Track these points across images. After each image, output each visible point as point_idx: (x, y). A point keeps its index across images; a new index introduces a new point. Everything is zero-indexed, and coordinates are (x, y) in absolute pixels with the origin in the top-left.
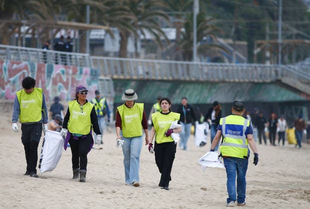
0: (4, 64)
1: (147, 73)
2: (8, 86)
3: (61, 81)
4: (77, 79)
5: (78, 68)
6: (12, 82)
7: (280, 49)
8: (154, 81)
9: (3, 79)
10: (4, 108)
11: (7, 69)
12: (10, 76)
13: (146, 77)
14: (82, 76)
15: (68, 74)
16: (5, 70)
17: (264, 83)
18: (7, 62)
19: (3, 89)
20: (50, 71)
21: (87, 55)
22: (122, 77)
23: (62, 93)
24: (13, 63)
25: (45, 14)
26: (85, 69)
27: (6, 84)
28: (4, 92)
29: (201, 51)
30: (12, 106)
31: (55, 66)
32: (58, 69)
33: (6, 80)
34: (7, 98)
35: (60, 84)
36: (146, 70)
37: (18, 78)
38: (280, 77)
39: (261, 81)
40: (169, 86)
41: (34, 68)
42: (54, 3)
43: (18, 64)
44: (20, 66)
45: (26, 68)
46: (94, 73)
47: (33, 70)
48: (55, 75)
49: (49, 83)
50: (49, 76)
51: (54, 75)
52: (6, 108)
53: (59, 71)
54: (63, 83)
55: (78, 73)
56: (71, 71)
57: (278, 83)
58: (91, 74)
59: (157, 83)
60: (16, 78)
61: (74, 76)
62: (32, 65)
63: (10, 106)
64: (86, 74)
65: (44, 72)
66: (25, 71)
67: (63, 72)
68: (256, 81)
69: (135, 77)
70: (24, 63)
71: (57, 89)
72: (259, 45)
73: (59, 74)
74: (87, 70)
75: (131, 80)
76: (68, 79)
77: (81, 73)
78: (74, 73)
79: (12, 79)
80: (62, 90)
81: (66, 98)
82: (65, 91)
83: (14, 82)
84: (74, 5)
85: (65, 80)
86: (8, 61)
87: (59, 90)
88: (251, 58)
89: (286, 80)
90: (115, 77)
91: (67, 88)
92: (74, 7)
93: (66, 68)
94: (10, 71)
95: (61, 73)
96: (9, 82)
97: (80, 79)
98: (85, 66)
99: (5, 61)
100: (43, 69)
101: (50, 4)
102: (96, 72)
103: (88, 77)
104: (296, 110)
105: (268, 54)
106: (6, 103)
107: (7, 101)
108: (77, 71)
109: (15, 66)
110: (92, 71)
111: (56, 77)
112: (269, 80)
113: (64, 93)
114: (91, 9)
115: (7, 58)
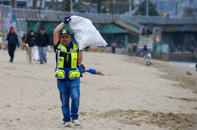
1: (46, 18)
4: (4, 20)
5: (5, 14)
7: (114, 7)
8: (49, 22)
13: (46, 20)
14: (7, 18)
17: (106, 24)
21: (10, 6)
22: (32, 19)
26: (8, 14)
29: (75, 7)
36: (45, 16)
38: (114, 21)
39: (105, 22)
55: (5, 16)
56: (0, 15)
57: (113, 24)
59: (52, 23)
61: (2, 18)
64: (9, 17)
68: (102, 22)
69: (39, 20)
72: (104, 5)
74: (10, 14)
75: (37, 21)
77: (6, 16)
78: (2, 16)
88: (99, 11)
89: (118, 22)
90: (29, 19)
97: (6, 20)
98: (9, 12)
102: (15, 16)
103: (10, 19)
104: (122, 37)
105: (108, 10)
110: (13, 16)
112: (109, 22)
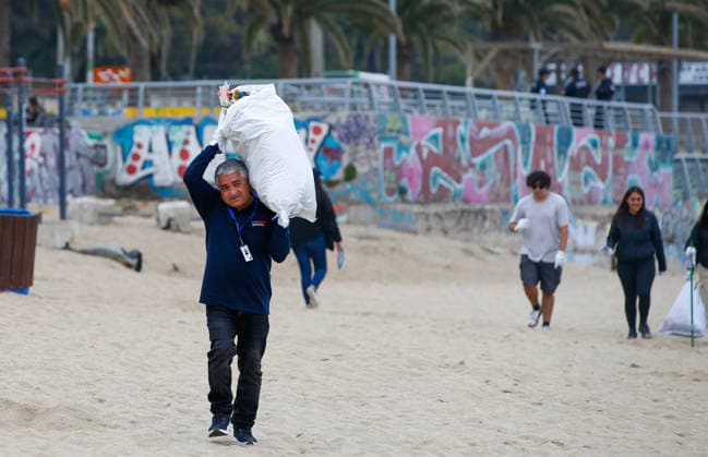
0: (461, 128)
2: (470, 175)
3: (590, 161)
4: (626, 158)
5: (629, 135)
6: (478, 167)
9: (459, 160)
10: (458, 223)
11: (467, 137)
12: (475, 153)
14: (638, 151)
15: (605, 147)
16: (463, 140)
18: (466, 123)
19: (459, 180)
20: (565, 140)
21: (648, 107)
23: (592, 188)
24: (480, 126)
25: (585, 30)
26: (643, 137)
27: (466, 170)
28: (459, 187)
30: (476, 217)
31: (575, 131)
32: (583, 138)
33: (464, 162)
34: (466, 201)
35: (587, 169)
37: (492, 158)
41: (529, 135)
42: (604, 10)
43: (491, 126)
44: (496, 131)
45: (510, 134)
46: (664, 146)
47: (527, 139)
48: (576, 151)
49: (562, 168)
50: (562, 152)
51: (573, 149)
52: (463, 222)
53: (585, 142)
54: (595, 167)
55: (629, 144)
56: (611, 142)
58: (659, 147)
60: (489, 158)
61: (620, 152)
62: (525, 129)
63: (472, 216)
64: (647, 146)
65: (551, 144)
66: (508, 142)
67: (594, 144)
70: (506, 125)
71: (582, 180)
73: (584, 148)
74: (648, 137)
76: (605, 159)
77: (635, 144)
78: (620, 145)
79: (478, 160)
80: (591, 183)
81: (601, 198)
82: (600, 185)
83: (483, 166)
84: (646, 13)
85: (599, 161)
86: (470, 121)
87: (586, 181)
91: (603, 178)
92: (646, 18)
93: (600, 135)
94: (473, 141)
95: (589, 145)
96: (472, 165)
97: (634, 159)
98: (644, 129)
99: (462, 120)
100: (548, 139)
101: (597, 12)
102: (668, 142)
103: (652, 154)
106: (463, 212)
107: (467, 207)
108: (626, 141)
109: (485, 132)
110: (659, 141)
111: (579, 155)
113: (598, 189)
114: (682, 19)
115: (469, 115)
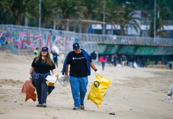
0: (31, 35)
2: (32, 44)
3: (60, 42)
4: (68, 42)
11: (32, 37)
15: (63, 40)
19: (30, 45)
20: (54, 38)
31: (57, 36)
32: (58, 38)
33: (31, 42)
35: (59, 44)
37: (38, 41)
40: (133, 47)
41: (46, 37)
43: (38, 35)
45: (42, 37)
49: (53, 44)
51: (56, 40)
54: (61, 44)
55: (69, 39)
56: (65, 39)
58: (75, 40)
61: (66, 41)
64: (72, 40)
70: (41, 35)
73: (58, 40)
74: (73, 38)
79: (35, 41)
81: (62, 50)
82: (62, 47)
83: (36, 43)
85: (62, 42)
86: (33, 34)
93: (62, 38)
95: (60, 40)
96: (33, 42)
97: (70, 43)
100: (50, 38)
109: (36, 36)
